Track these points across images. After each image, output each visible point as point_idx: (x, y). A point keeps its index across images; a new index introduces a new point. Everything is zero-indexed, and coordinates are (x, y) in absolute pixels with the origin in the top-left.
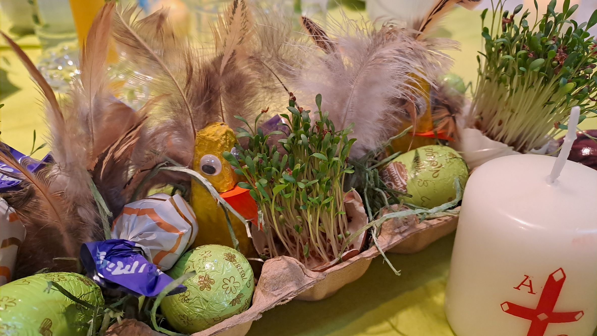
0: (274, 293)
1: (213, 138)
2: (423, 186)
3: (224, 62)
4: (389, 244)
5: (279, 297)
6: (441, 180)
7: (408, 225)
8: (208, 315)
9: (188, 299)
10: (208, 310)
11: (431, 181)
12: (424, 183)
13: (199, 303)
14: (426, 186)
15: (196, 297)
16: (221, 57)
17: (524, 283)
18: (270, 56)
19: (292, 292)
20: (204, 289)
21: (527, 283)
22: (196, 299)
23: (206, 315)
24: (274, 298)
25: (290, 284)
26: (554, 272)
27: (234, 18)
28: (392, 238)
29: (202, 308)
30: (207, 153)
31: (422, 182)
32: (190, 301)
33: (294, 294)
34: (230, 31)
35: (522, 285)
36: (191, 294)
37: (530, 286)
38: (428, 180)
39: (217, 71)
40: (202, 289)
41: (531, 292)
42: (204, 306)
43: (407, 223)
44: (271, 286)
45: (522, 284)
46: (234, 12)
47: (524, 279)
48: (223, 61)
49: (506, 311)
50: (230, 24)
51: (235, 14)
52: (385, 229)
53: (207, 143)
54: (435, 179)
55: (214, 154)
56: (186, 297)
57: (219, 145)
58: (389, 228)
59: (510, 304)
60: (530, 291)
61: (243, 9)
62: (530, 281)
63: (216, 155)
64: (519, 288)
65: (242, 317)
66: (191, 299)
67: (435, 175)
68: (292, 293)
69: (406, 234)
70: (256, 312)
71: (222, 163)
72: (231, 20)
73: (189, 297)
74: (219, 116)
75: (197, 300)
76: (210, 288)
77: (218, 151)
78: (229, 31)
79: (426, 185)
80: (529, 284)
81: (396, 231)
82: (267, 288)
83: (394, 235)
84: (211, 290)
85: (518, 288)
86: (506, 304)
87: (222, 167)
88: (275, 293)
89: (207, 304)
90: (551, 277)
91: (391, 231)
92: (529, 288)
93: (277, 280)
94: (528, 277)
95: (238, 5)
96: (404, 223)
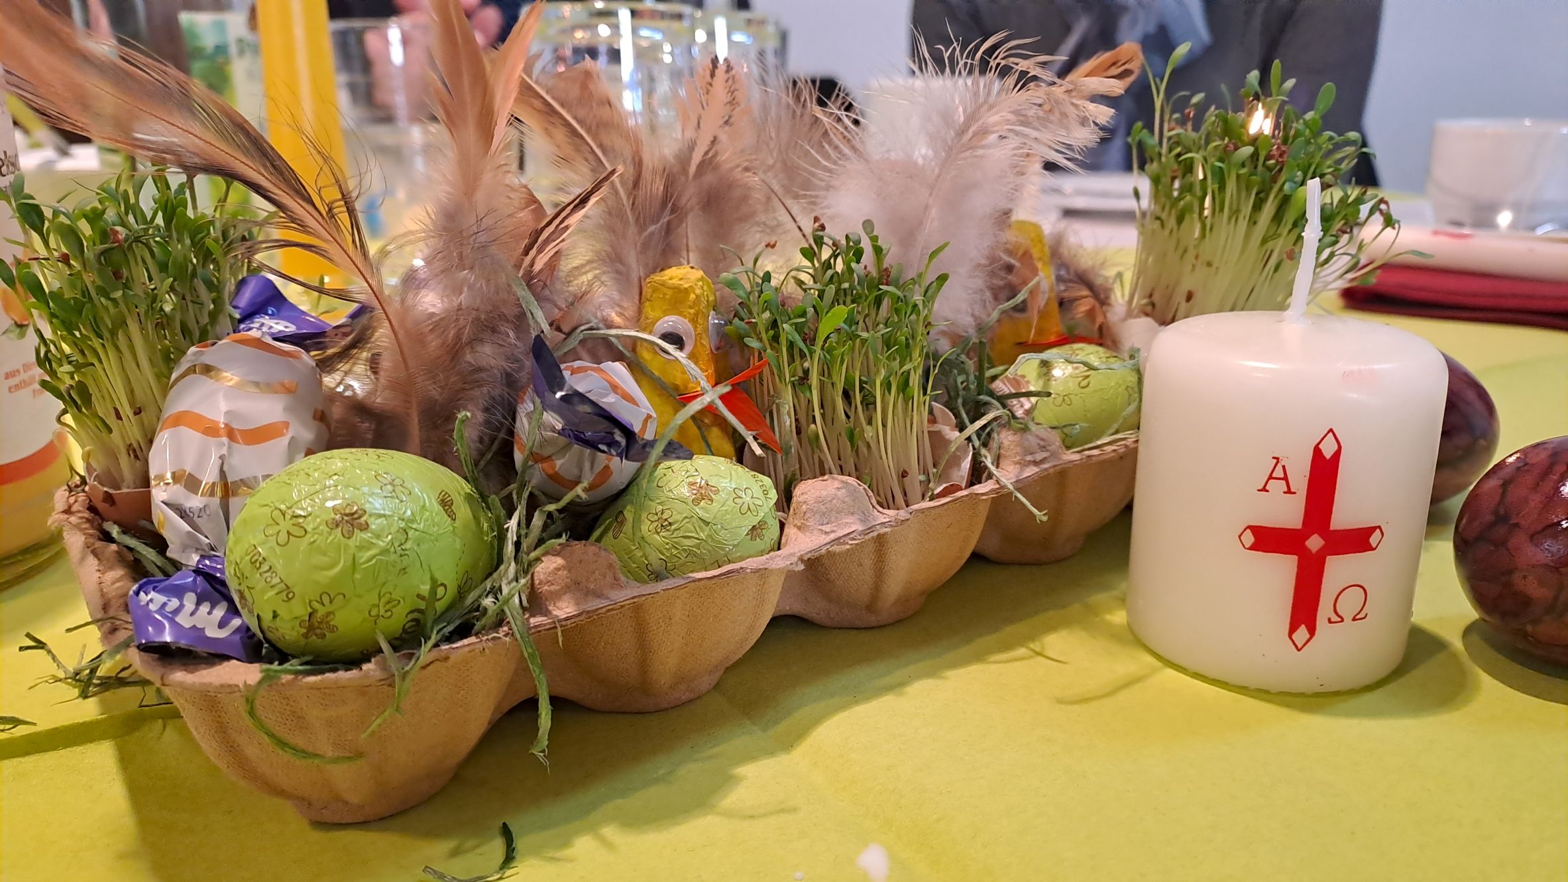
0: (823, 528)
1: (681, 282)
2: (1064, 404)
3: (697, 158)
4: (1017, 477)
5: (832, 536)
6: (1095, 391)
7: (1047, 450)
8: (709, 551)
9: (670, 524)
10: (710, 540)
11: (1076, 395)
12: (1064, 400)
13: (693, 528)
14: (1069, 405)
15: (686, 517)
16: (692, 147)
17: (1274, 475)
18: (771, 162)
19: (854, 531)
20: (699, 503)
21: (1279, 473)
22: (687, 520)
23: (704, 551)
24: (824, 536)
25: (850, 519)
26: (1320, 439)
27: (713, 84)
28: (1022, 470)
29: (697, 536)
30: (666, 313)
31: (1061, 398)
32: (673, 527)
33: (859, 537)
34: (707, 104)
35: (1271, 481)
36: (674, 513)
37: (1285, 478)
38: (1071, 392)
39: (684, 171)
40: (696, 502)
41: (1289, 491)
42: (702, 535)
43: (1044, 447)
44: (817, 516)
45: (1271, 477)
46: (713, 75)
47: (1273, 465)
48: (694, 155)
49: (1248, 549)
50: (707, 93)
51: (714, 79)
52: (1008, 454)
53: (670, 292)
54: (1083, 390)
55: (680, 314)
56: (666, 520)
57: (692, 296)
58: (1015, 452)
59: (1255, 530)
60: (1286, 490)
61: (727, 71)
62: (1284, 467)
63: (685, 317)
64: (1267, 488)
65: (771, 558)
66: (675, 523)
67: (1082, 384)
68: (855, 534)
69: (1046, 466)
70: (795, 553)
71: (695, 331)
72: (710, 88)
73: (670, 520)
74: (682, 259)
75: (688, 522)
76: (712, 500)
77: (691, 307)
78: (705, 105)
79: (1069, 403)
80: (1282, 476)
81: (1029, 458)
82: (810, 520)
83: (1025, 466)
84: (714, 504)
85: (1264, 489)
86: (1248, 530)
87: (696, 340)
88: (827, 528)
89: (707, 529)
90: (1317, 451)
91: (1018, 458)
92: (1284, 482)
93: (827, 506)
94: (1277, 459)
95: (718, 65)
96: (1040, 448)
